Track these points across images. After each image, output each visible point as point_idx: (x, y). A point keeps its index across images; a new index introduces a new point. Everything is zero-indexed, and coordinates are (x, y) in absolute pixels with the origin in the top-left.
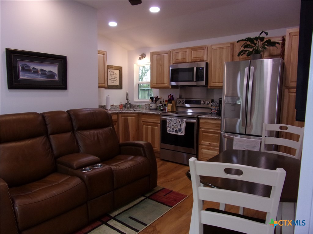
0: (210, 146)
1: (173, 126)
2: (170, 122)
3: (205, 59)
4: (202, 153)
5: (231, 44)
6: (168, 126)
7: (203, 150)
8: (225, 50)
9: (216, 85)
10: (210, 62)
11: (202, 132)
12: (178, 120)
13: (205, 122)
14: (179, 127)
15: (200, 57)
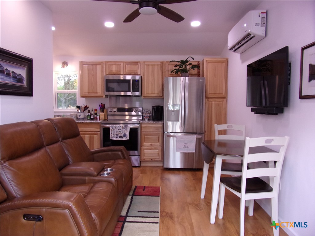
0: (151, 146)
1: (117, 132)
2: (114, 129)
3: (139, 73)
4: (145, 154)
5: (161, 62)
6: (112, 133)
7: (145, 151)
8: (156, 67)
9: (150, 96)
10: (143, 75)
11: (144, 135)
12: (123, 127)
13: (146, 127)
14: (123, 133)
15: (134, 71)
